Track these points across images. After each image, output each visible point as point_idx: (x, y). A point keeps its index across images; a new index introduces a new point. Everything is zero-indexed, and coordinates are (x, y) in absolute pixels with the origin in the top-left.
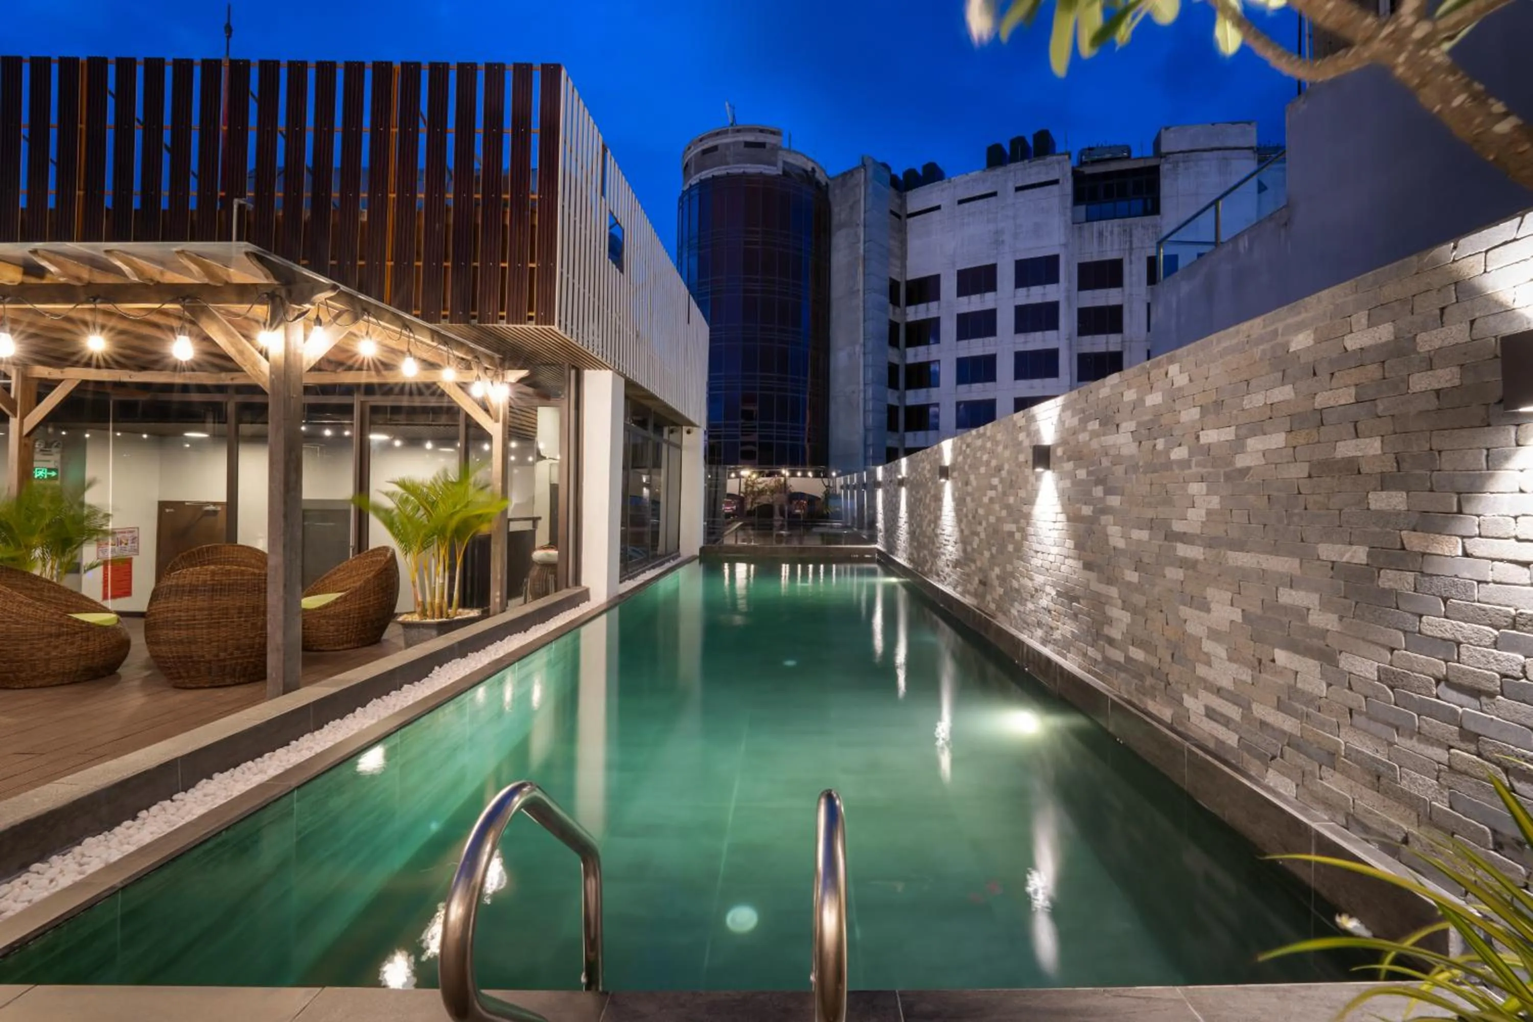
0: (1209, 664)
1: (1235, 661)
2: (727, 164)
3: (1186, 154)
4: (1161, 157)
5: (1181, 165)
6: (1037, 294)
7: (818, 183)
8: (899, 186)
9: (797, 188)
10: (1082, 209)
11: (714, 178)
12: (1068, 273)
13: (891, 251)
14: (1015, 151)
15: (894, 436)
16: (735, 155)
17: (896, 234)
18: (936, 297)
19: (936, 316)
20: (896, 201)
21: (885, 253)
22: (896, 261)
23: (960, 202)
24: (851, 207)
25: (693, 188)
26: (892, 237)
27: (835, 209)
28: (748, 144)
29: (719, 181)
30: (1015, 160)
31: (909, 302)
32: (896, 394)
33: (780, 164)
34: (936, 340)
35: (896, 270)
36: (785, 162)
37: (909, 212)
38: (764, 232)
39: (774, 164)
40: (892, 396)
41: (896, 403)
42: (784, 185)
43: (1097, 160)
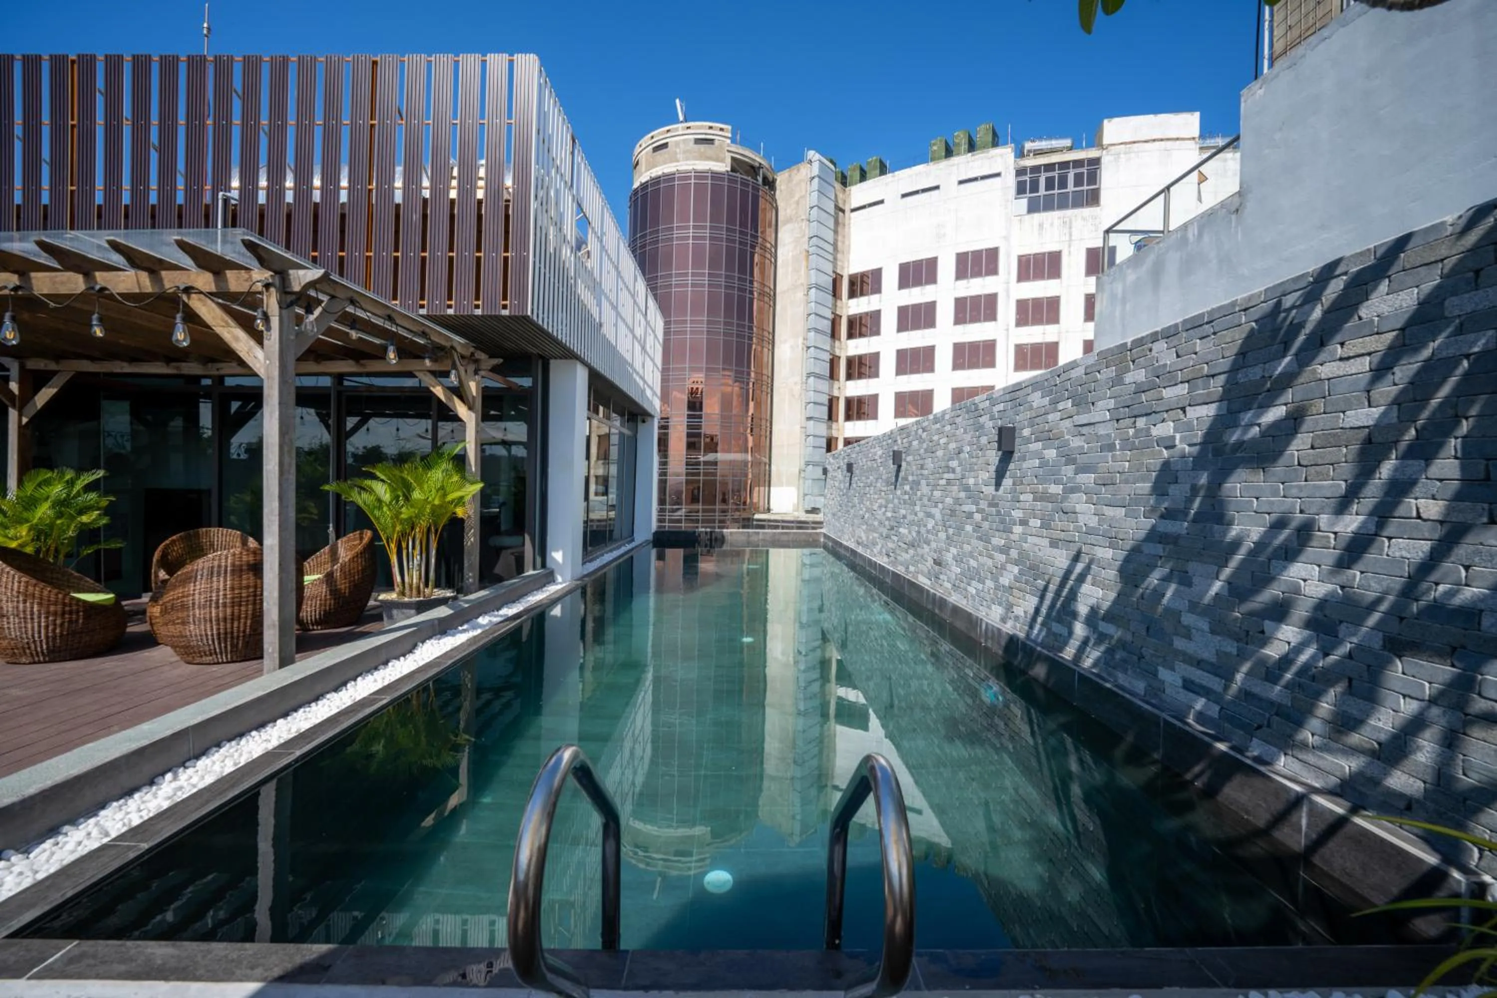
0: (1188, 637)
1: (1218, 634)
2: (678, 161)
3: (1128, 146)
4: (1103, 149)
5: (1122, 156)
6: (977, 286)
7: (765, 179)
8: (844, 181)
9: (744, 184)
10: (1024, 202)
11: (664, 175)
12: (1008, 265)
13: (835, 245)
14: (959, 145)
15: (834, 425)
16: (685, 152)
17: (840, 229)
18: (877, 290)
19: (877, 308)
20: (841, 196)
21: (830, 249)
22: (839, 256)
23: (904, 196)
24: (798, 203)
25: (644, 186)
26: (836, 232)
27: (781, 204)
28: (698, 141)
29: (669, 178)
30: (958, 154)
31: (852, 295)
32: (836, 385)
33: (729, 161)
34: (877, 332)
35: (839, 263)
36: (733, 159)
37: (853, 207)
38: (711, 228)
39: (722, 160)
40: (831, 387)
41: (836, 393)
42: (732, 180)
43: (1038, 153)
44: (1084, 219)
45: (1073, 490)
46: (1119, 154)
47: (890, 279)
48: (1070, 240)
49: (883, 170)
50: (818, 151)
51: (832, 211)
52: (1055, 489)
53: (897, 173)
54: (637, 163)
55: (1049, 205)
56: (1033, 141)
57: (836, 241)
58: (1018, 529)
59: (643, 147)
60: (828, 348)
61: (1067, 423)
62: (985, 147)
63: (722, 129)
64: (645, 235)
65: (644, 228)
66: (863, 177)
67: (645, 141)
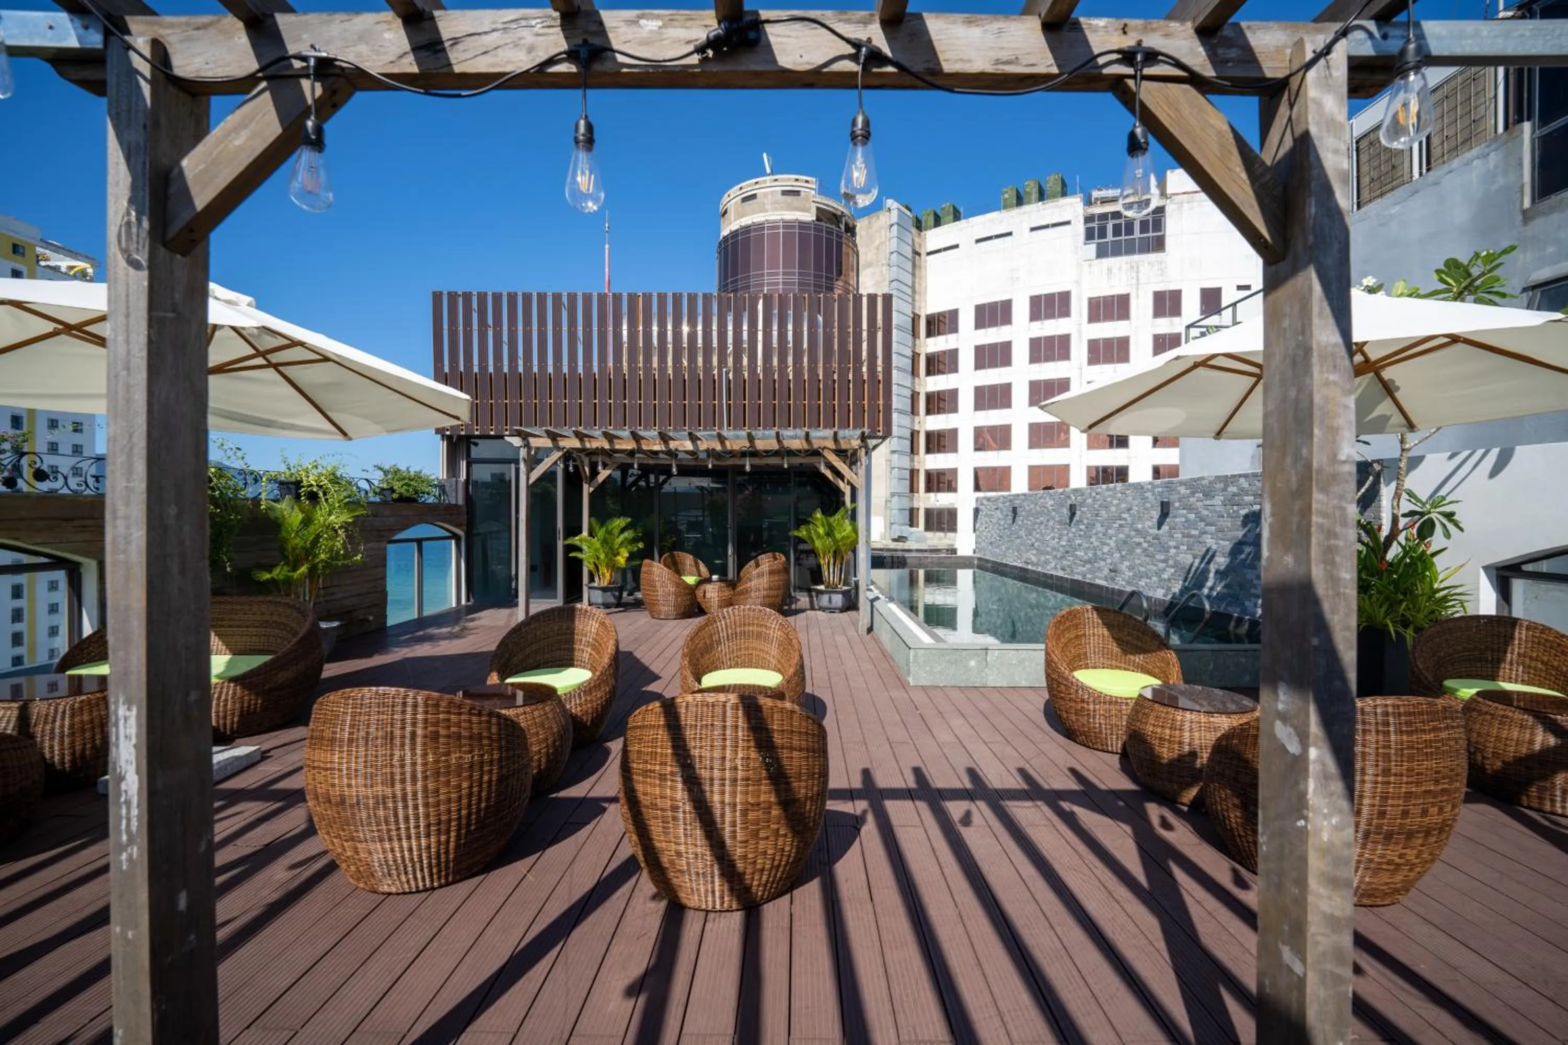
2: (766, 211)
3: (1191, 195)
4: (1168, 200)
6: (1050, 328)
7: (847, 225)
8: (919, 226)
9: (829, 232)
10: (1092, 248)
11: (754, 224)
12: (1079, 307)
13: (913, 288)
14: (1029, 194)
15: (916, 458)
16: (773, 203)
17: (917, 272)
18: (954, 329)
19: (954, 347)
20: (917, 239)
21: (909, 291)
22: (917, 297)
23: (978, 241)
24: (878, 248)
25: (734, 234)
26: (914, 275)
27: (861, 249)
28: (785, 193)
29: (760, 227)
30: (1029, 203)
31: (929, 334)
32: (917, 419)
33: (814, 211)
34: (955, 370)
35: (917, 304)
36: (818, 209)
37: (929, 250)
38: (800, 274)
39: (807, 210)
40: (913, 421)
41: (917, 428)
42: (818, 229)
43: (1105, 201)
44: (1149, 263)
45: (1205, 533)
46: (1182, 203)
47: (967, 319)
48: (1138, 284)
49: (957, 217)
50: (896, 200)
51: (910, 255)
52: (1194, 532)
53: (971, 219)
54: (726, 212)
55: (1116, 250)
56: (1100, 190)
57: (914, 282)
58: (1173, 551)
59: (732, 198)
60: (909, 385)
61: (1199, 504)
62: (1054, 196)
63: (807, 182)
64: (736, 281)
65: (735, 273)
66: (938, 222)
67: (734, 191)
